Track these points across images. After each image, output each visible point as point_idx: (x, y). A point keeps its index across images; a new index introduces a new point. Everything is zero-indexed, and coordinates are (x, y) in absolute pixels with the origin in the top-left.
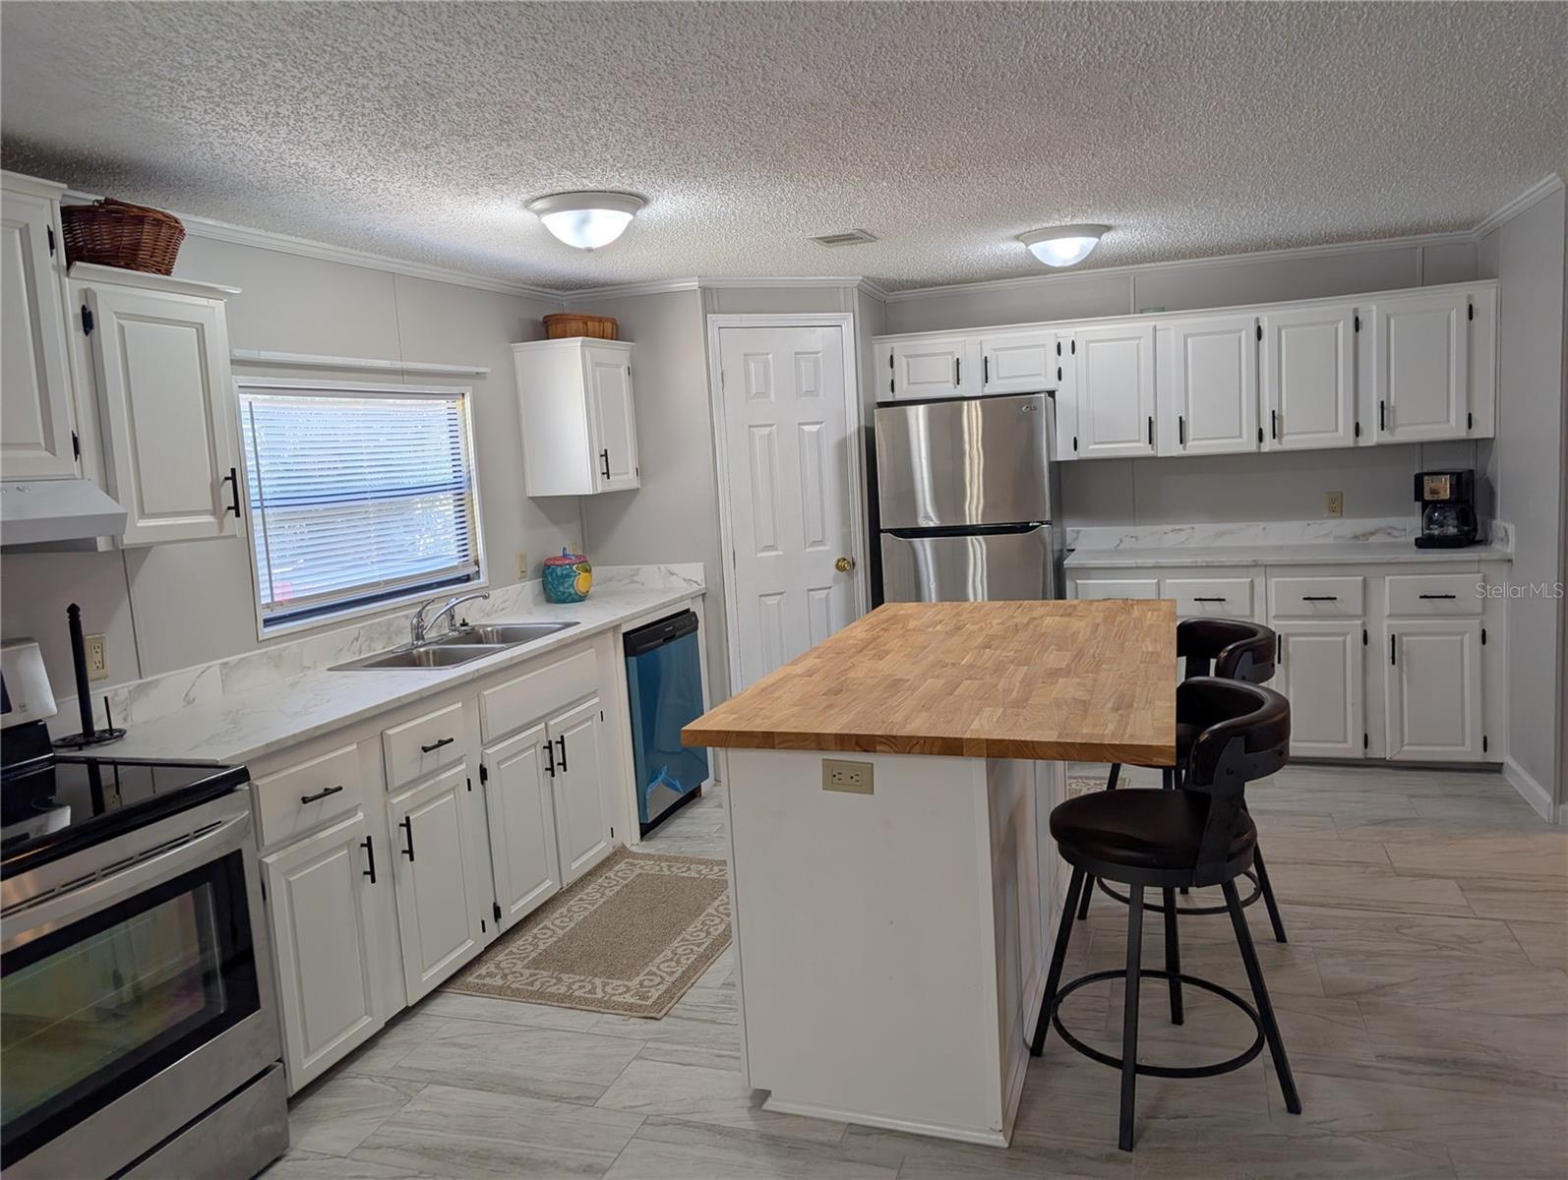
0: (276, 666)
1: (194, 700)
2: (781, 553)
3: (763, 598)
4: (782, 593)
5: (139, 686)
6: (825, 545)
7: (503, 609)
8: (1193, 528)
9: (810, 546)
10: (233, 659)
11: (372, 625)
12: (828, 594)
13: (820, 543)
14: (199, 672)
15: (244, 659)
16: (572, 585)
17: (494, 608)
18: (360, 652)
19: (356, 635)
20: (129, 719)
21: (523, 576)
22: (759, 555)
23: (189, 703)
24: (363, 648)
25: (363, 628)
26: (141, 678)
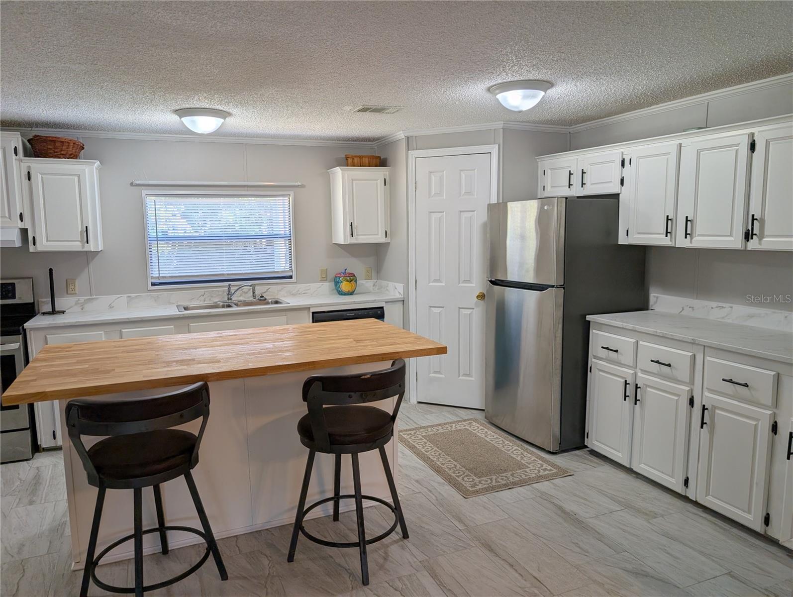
0: (155, 300)
1: (113, 307)
2: (444, 285)
3: (431, 308)
4: (443, 307)
5: (90, 299)
6: (472, 283)
7: (304, 293)
8: (731, 307)
9: (462, 283)
10: (133, 295)
11: (213, 291)
12: (472, 311)
13: (469, 281)
14: (116, 298)
15: (139, 296)
16: (339, 287)
17: (298, 292)
18: (205, 301)
19: (203, 294)
20: (84, 309)
21: (324, 279)
22: (431, 284)
23: (111, 308)
24: (206, 299)
25: (207, 291)
26: (91, 296)
